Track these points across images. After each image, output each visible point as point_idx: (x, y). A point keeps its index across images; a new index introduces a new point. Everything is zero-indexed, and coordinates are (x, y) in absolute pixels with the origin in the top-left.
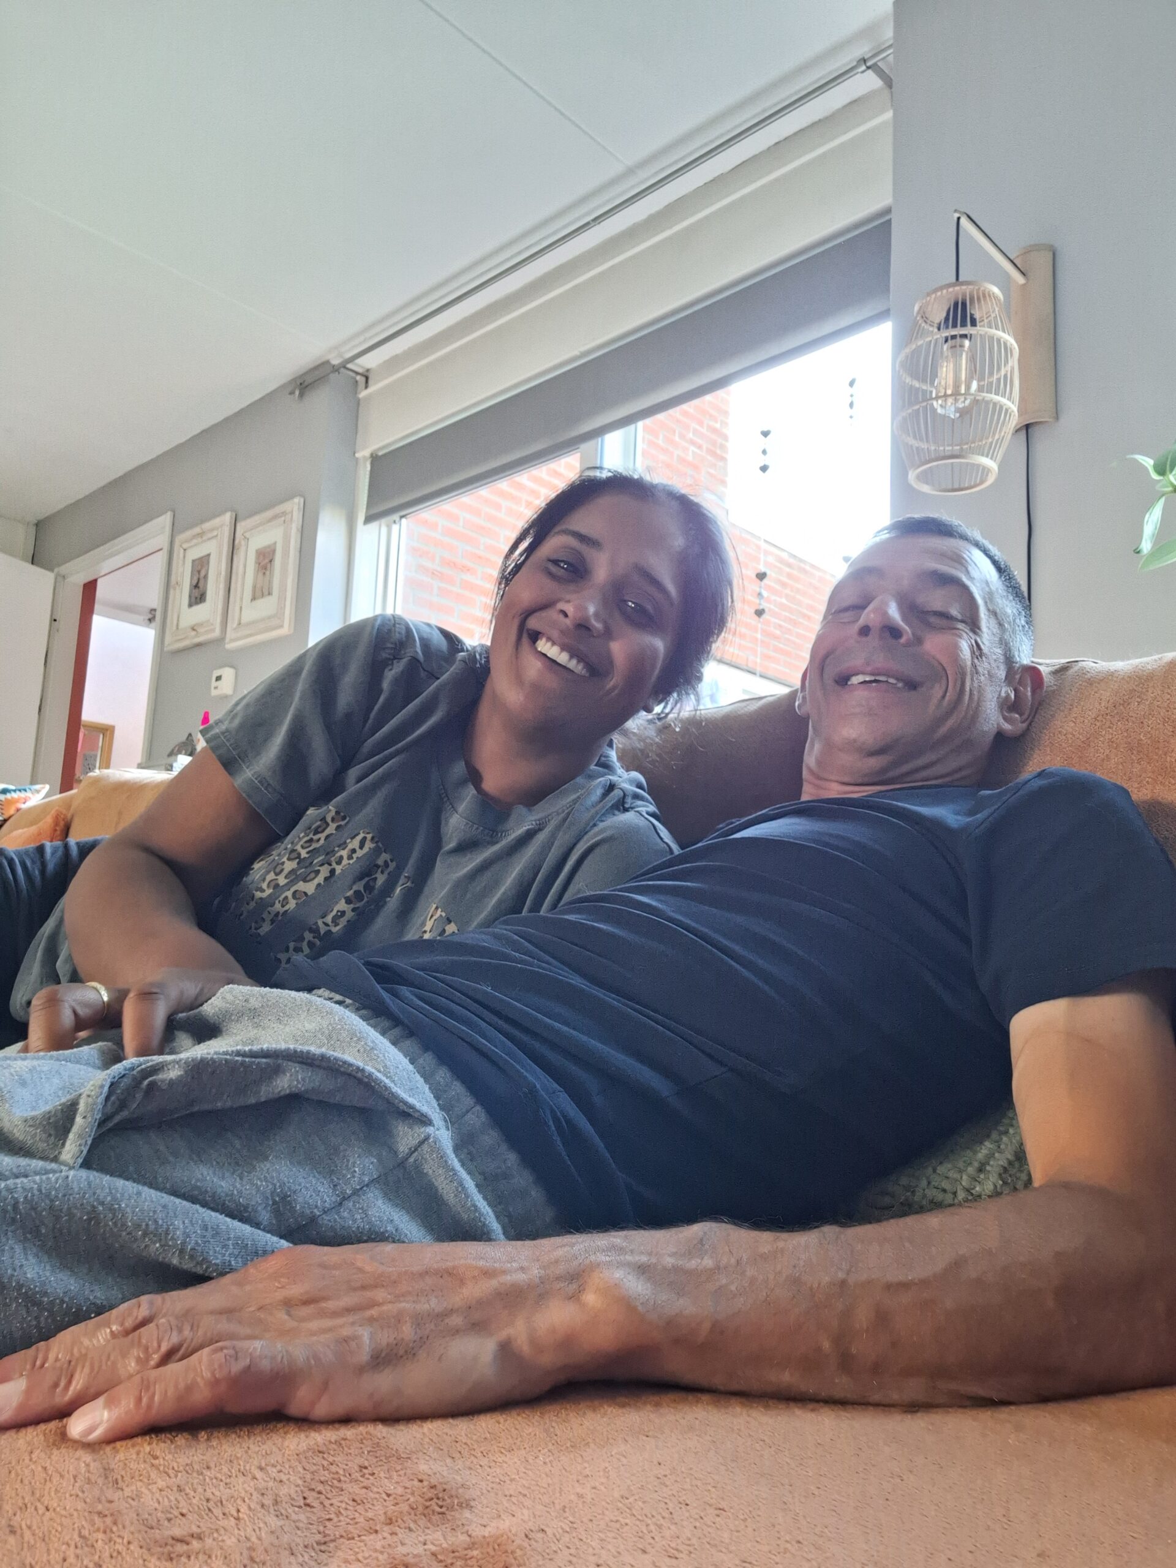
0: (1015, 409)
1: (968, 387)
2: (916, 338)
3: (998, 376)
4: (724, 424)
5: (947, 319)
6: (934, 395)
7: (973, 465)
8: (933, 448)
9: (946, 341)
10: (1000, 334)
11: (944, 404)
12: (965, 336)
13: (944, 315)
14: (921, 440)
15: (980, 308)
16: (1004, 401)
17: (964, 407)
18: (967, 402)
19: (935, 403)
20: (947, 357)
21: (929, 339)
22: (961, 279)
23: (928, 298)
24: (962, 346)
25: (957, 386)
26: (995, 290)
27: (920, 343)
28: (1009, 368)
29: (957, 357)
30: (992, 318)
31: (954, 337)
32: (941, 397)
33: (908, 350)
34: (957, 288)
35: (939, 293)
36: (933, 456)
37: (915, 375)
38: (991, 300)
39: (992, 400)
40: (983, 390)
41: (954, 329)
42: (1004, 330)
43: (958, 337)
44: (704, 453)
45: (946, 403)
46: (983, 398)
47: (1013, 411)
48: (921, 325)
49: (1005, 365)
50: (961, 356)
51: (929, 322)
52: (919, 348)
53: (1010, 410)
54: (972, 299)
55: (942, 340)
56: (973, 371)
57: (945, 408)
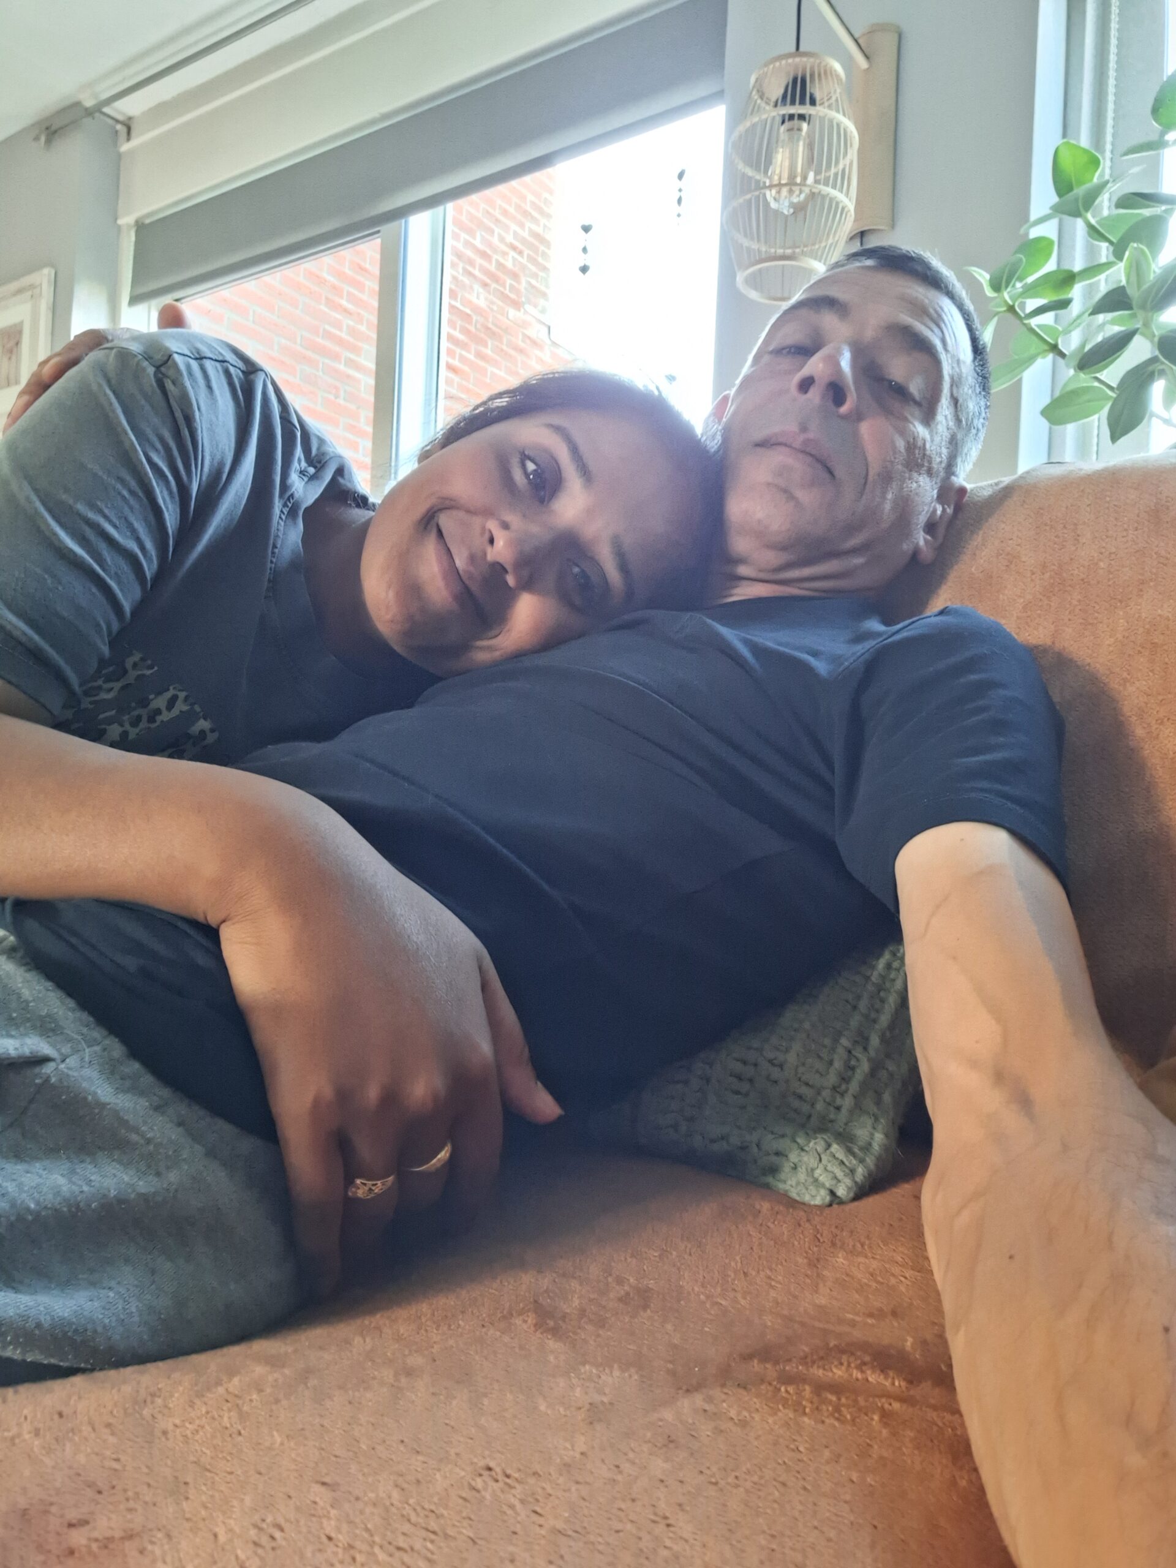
0: (851, 206)
1: (805, 178)
2: (752, 113)
3: (836, 170)
5: (784, 96)
6: (767, 184)
7: (805, 269)
8: (764, 249)
9: (783, 122)
10: (839, 117)
11: (777, 196)
12: (802, 117)
13: (781, 91)
14: (752, 239)
15: (821, 87)
16: (840, 196)
17: (799, 202)
18: (803, 196)
19: (768, 193)
20: (783, 141)
21: (764, 117)
22: (802, 49)
23: (766, 69)
24: (800, 129)
25: (792, 176)
26: (837, 67)
27: (756, 119)
28: (847, 161)
29: (793, 143)
30: (834, 98)
31: (791, 117)
32: (776, 186)
33: (741, 128)
34: (797, 60)
35: (777, 64)
36: (763, 256)
37: (747, 161)
38: (833, 79)
39: (828, 194)
40: (820, 183)
41: (792, 107)
42: (844, 115)
43: (796, 117)
44: (524, 261)
45: (779, 196)
46: (820, 192)
47: (849, 211)
48: (756, 101)
49: (844, 158)
50: (798, 140)
51: (765, 99)
52: (754, 125)
53: (846, 210)
54: (812, 75)
55: (779, 120)
56: (810, 160)
57: (779, 201)
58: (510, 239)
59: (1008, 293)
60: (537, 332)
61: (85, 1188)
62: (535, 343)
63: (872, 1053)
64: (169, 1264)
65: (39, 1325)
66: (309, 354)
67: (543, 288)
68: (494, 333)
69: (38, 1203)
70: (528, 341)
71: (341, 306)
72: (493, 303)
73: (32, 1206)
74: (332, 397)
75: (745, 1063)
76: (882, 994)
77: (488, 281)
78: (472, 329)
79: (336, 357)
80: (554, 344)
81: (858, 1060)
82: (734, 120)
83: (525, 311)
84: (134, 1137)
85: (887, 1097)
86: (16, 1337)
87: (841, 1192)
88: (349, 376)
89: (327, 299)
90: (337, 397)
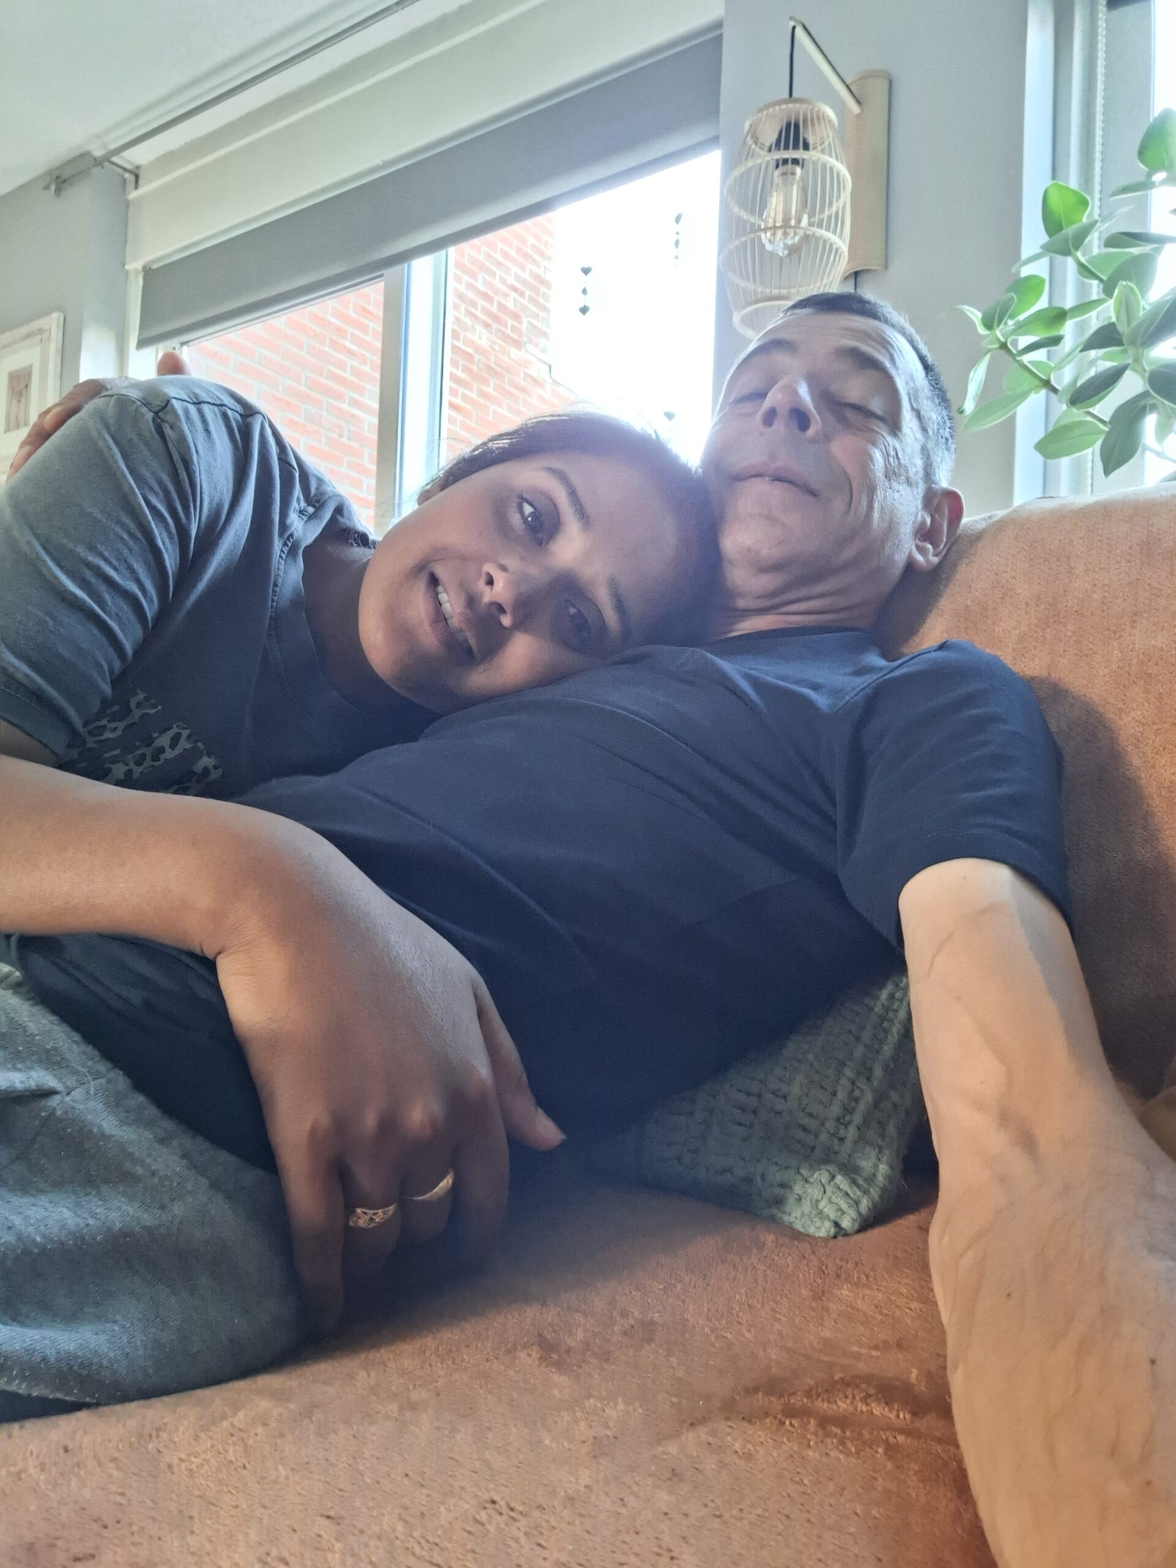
0: (844, 247)
1: (799, 221)
2: (746, 159)
3: (830, 212)
5: (778, 141)
6: (763, 227)
8: (760, 290)
9: (777, 167)
10: (832, 161)
11: (772, 239)
12: (796, 162)
13: (776, 136)
14: (748, 280)
15: (814, 133)
16: (834, 238)
17: (793, 245)
18: (797, 238)
19: (763, 235)
20: (777, 185)
21: (759, 161)
22: (795, 95)
23: (760, 115)
24: (793, 174)
25: (786, 220)
26: (830, 112)
27: (750, 164)
28: (841, 205)
29: (787, 186)
30: (827, 143)
31: (785, 161)
32: (771, 228)
33: (736, 173)
34: (790, 106)
35: (771, 110)
36: (759, 296)
37: (743, 205)
38: (825, 124)
39: (822, 237)
40: (814, 226)
41: (786, 152)
42: (837, 159)
43: (790, 162)
44: (525, 302)
45: (774, 238)
46: (814, 234)
47: (843, 252)
48: (751, 145)
49: (837, 201)
50: (792, 184)
51: (759, 144)
52: (749, 170)
53: (840, 251)
54: (805, 121)
55: (773, 164)
56: (804, 203)
57: (774, 243)
58: (511, 280)
59: (1001, 331)
60: (538, 370)
61: (91, 1222)
62: (535, 381)
63: (876, 1083)
64: (173, 1300)
65: (45, 1359)
66: (314, 394)
67: (543, 328)
68: (496, 373)
69: (44, 1236)
70: (529, 380)
71: (344, 347)
72: (493, 342)
73: (38, 1239)
74: (336, 437)
75: (748, 1094)
76: (886, 1024)
77: (490, 321)
78: (475, 368)
79: (340, 397)
80: (554, 381)
81: (862, 1091)
82: (729, 165)
83: (527, 351)
84: (140, 1170)
85: (891, 1129)
86: (22, 1371)
87: (846, 1224)
88: (353, 416)
89: (332, 341)
90: (340, 436)
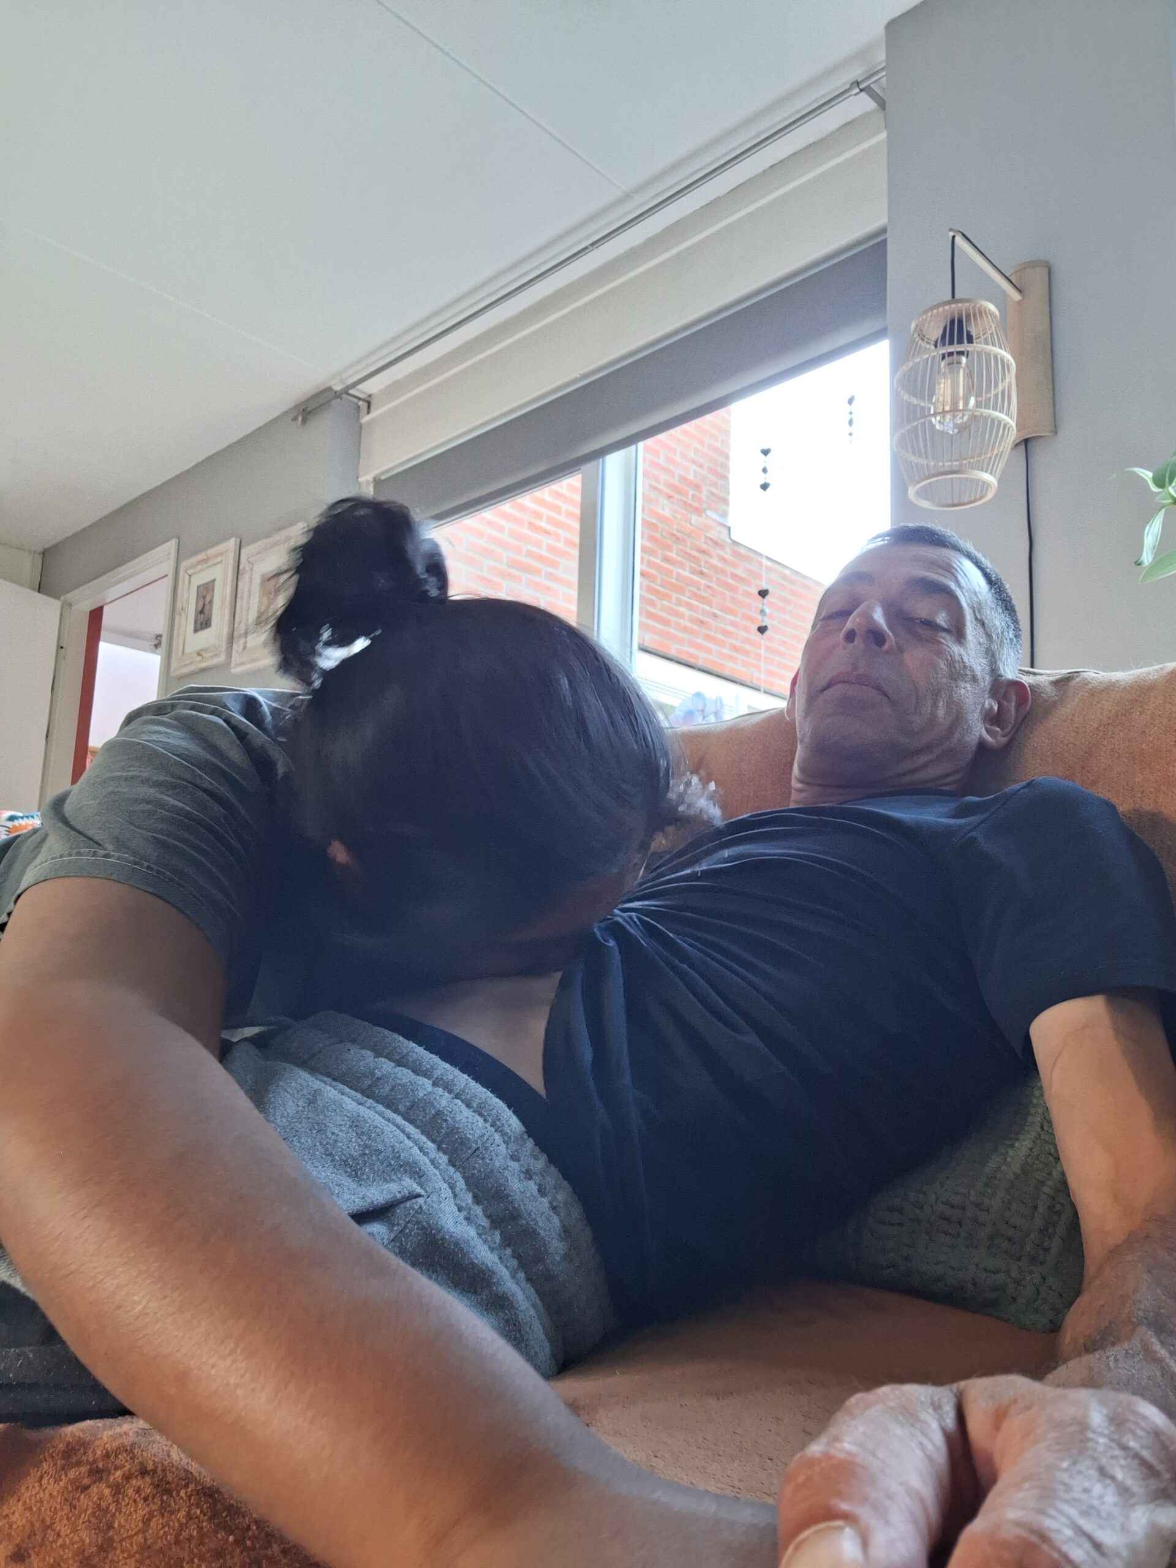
0: (1013, 424)
1: (966, 403)
2: (913, 355)
3: (997, 392)
4: (726, 443)
5: (943, 336)
6: (932, 412)
7: (973, 480)
8: (932, 464)
9: (943, 358)
10: (997, 350)
11: (942, 420)
12: (961, 353)
13: (941, 332)
14: (920, 456)
15: (976, 325)
16: (1003, 416)
17: (962, 423)
18: (966, 418)
19: (933, 419)
20: (944, 374)
21: (926, 356)
22: (957, 296)
23: (924, 317)
24: (959, 363)
25: (955, 403)
26: (991, 307)
27: (917, 360)
28: (1006, 385)
29: (954, 373)
30: (988, 335)
31: (951, 354)
32: (940, 413)
33: (905, 368)
34: (953, 306)
35: (935, 311)
36: (933, 472)
37: (912, 392)
38: (987, 317)
39: (990, 416)
40: (981, 408)
41: (951, 346)
42: (1001, 348)
43: (955, 354)
44: (705, 473)
45: (944, 420)
46: (981, 415)
47: (1011, 427)
48: (918, 342)
49: (1002, 380)
50: (958, 372)
51: (926, 340)
52: (916, 365)
53: (1008, 426)
54: (968, 316)
55: (939, 358)
56: (970, 387)
57: (943, 424)
58: (691, 455)
59: (1173, 487)
60: (718, 534)
62: (716, 543)
67: (723, 495)
68: (679, 539)
70: (710, 543)
72: (677, 512)
75: (953, 1207)
77: (670, 492)
78: (658, 536)
79: (537, 572)
80: (735, 543)
82: (899, 358)
